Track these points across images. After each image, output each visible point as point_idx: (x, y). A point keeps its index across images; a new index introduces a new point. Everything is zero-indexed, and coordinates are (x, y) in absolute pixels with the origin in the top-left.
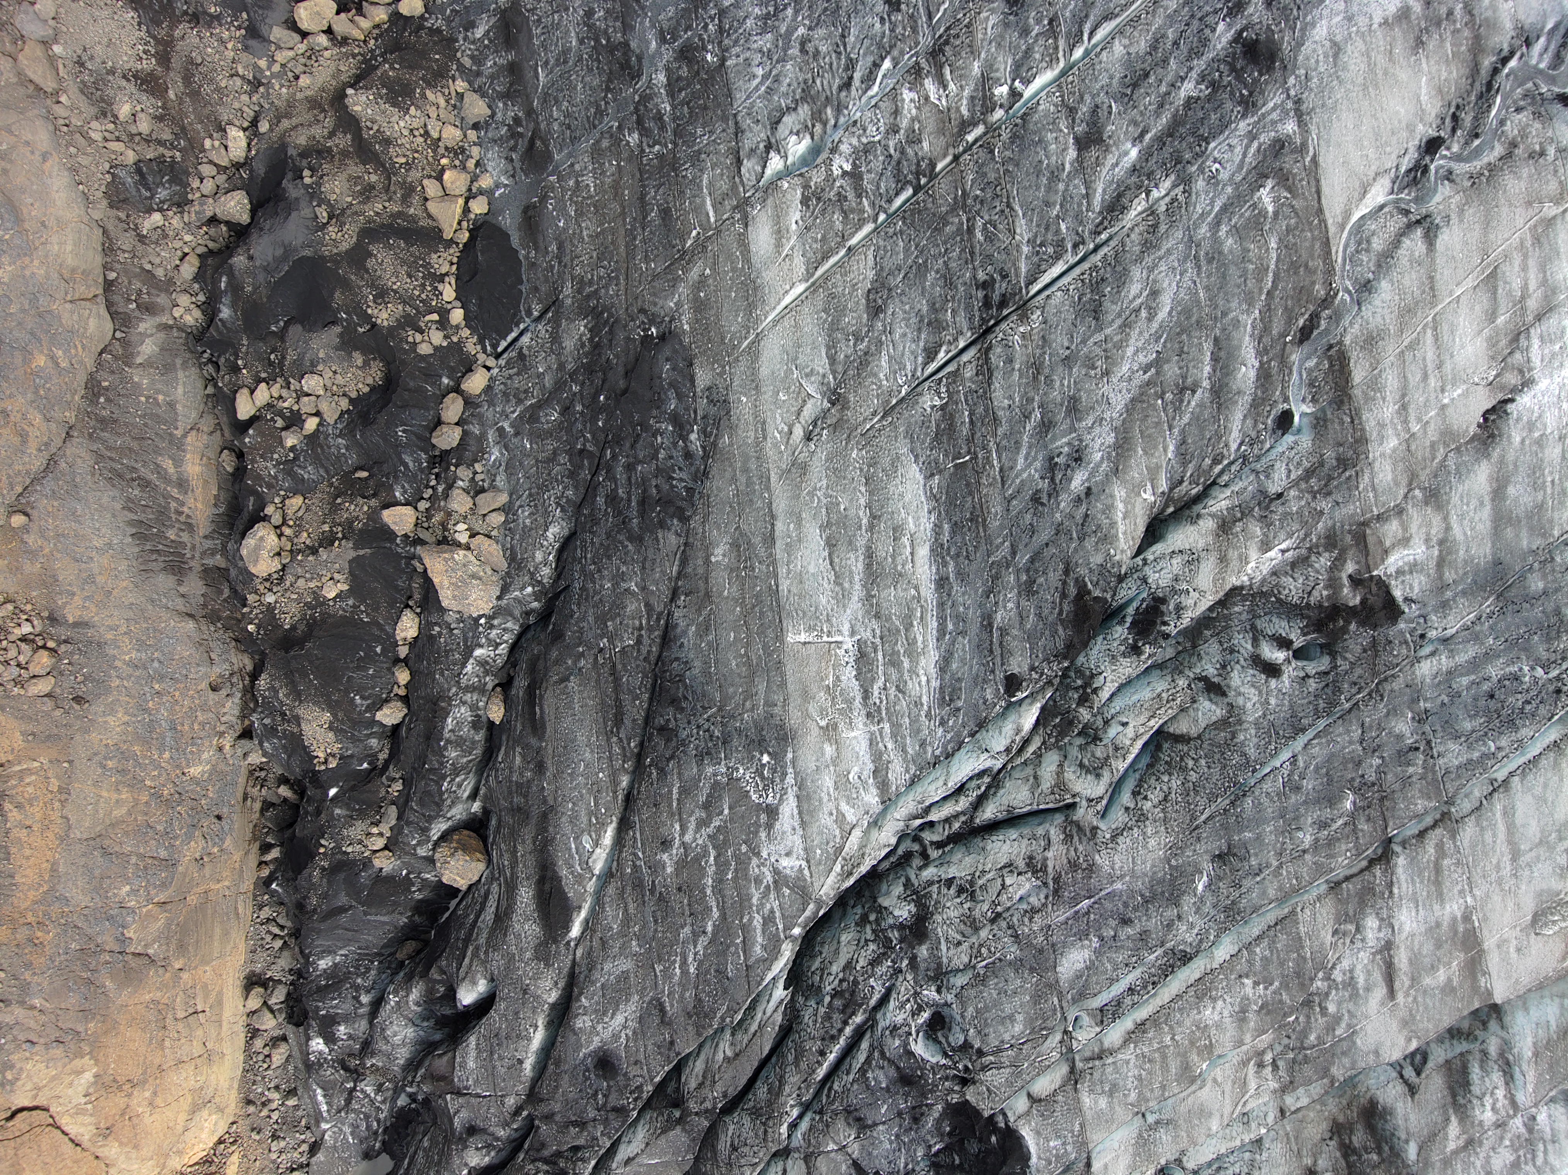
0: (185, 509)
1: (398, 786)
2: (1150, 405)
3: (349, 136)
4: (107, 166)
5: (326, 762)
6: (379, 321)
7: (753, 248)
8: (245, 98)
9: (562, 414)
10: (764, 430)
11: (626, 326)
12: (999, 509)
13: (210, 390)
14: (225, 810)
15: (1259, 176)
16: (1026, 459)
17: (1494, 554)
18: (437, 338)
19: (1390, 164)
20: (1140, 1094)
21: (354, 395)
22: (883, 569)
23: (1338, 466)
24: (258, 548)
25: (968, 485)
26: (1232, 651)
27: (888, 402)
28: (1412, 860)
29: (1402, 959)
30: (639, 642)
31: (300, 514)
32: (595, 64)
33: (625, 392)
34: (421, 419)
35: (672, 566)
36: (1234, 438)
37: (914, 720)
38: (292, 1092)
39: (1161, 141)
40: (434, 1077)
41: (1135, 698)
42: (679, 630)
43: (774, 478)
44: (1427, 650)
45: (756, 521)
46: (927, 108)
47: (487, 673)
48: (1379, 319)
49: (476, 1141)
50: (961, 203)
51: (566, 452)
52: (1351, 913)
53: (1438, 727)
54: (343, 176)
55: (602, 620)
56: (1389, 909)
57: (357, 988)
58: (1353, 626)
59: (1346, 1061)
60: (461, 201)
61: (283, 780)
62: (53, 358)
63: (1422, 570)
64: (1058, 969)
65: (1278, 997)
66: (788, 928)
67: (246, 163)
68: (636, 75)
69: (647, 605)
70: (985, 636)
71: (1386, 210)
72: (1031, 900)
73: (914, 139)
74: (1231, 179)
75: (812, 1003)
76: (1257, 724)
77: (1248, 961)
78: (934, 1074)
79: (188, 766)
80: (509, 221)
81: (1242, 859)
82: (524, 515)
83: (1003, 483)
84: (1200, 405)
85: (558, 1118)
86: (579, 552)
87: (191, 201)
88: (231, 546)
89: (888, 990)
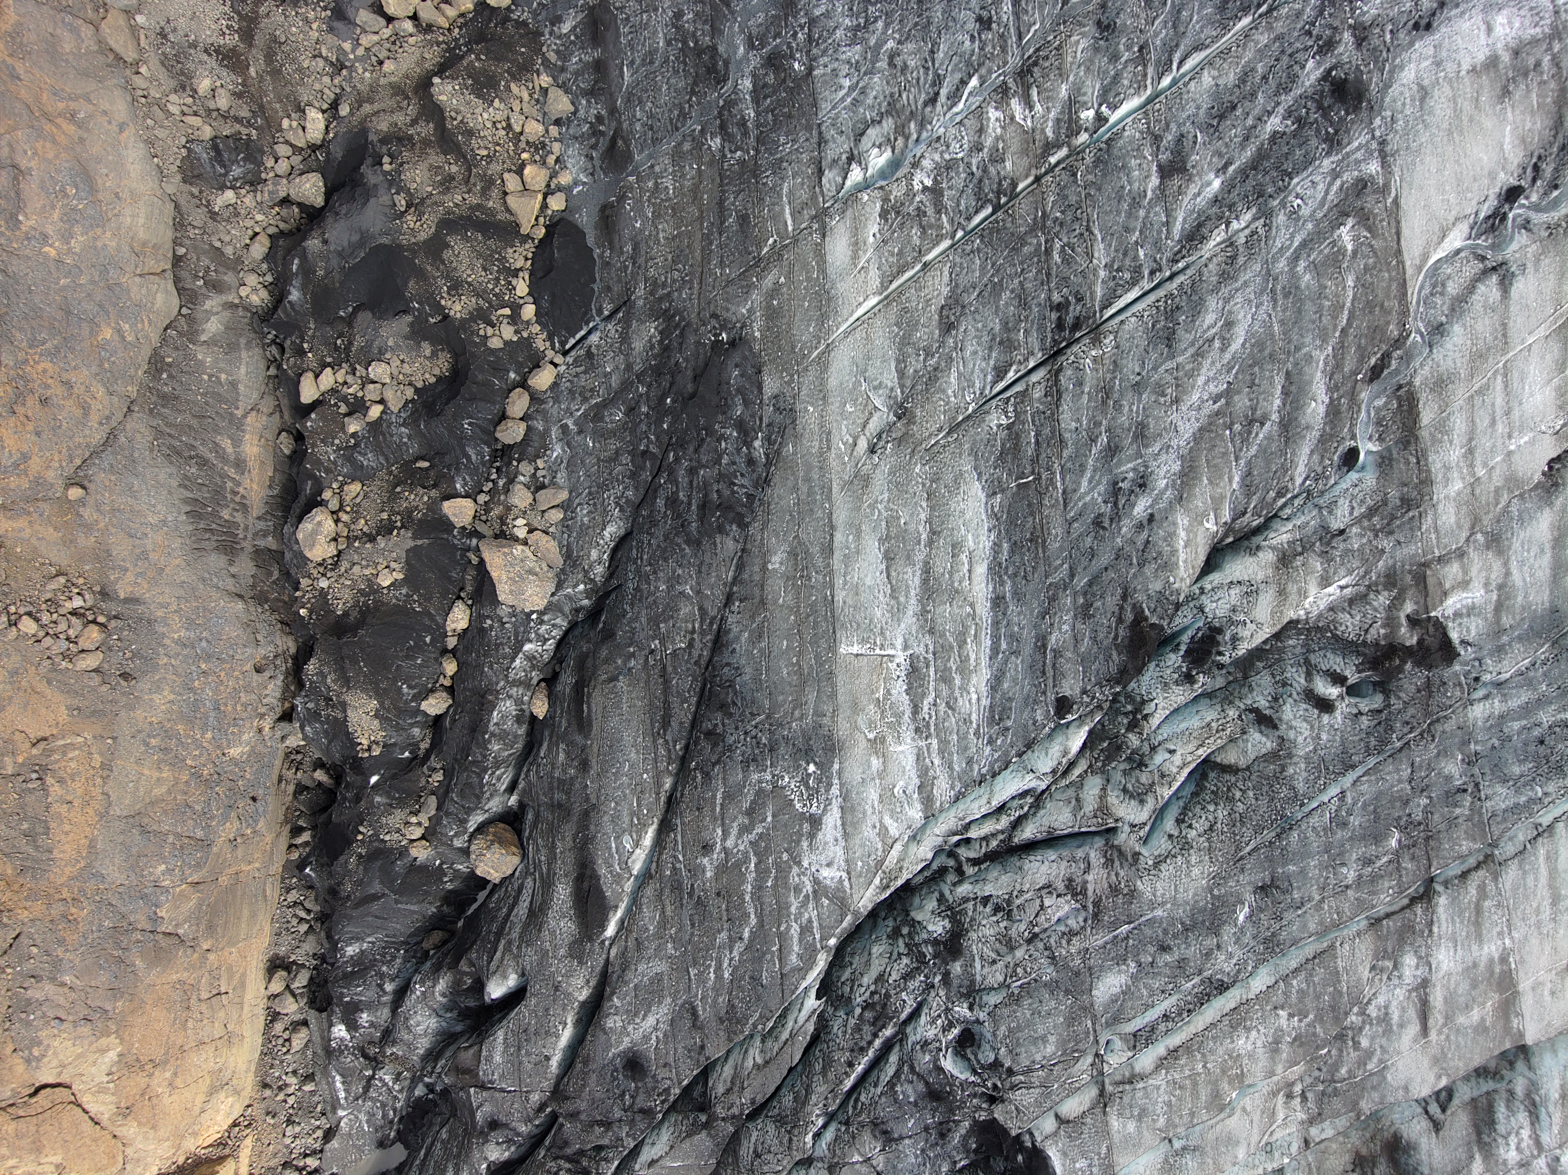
0: (241, 490)
1: (438, 777)
2: (1218, 435)
3: (431, 125)
4: (183, 140)
5: (369, 749)
6: (452, 313)
7: (829, 258)
8: (326, 80)
9: (626, 414)
10: (828, 441)
11: (696, 330)
12: (1060, 531)
13: (273, 371)
14: (261, 792)
15: (1340, 213)
16: (1090, 482)
17: (1551, 602)
18: (508, 332)
19: (1470, 210)
20: (1169, 1120)
21: (420, 385)
22: (940, 584)
23: (1402, 506)
24: (317, 531)
25: (1030, 505)
26: (1284, 684)
27: (955, 418)
28: (1454, 900)
29: (1437, 998)
30: (691, 645)
31: (358, 500)
32: (682, 66)
33: (693, 396)
34: (487, 413)
35: (727, 572)
36: (1300, 473)
37: (962, 738)
38: (309, 1078)
39: (1244, 173)
40: (459, 1070)
41: (1183, 726)
42: (731, 636)
43: (835, 488)
44: (1480, 693)
45: (815, 531)
46: (1013, 128)
47: (533, 667)
48: (1450, 363)
49: (498, 1136)
50: (1040, 224)
51: (629, 453)
52: (1390, 950)
53: (1487, 770)
54: (423, 166)
55: (654, 621)
56: (1428, 947)
57: (382, 976)
58: (1408, 666)
59: (1375, 1095)
60: (540, 197)
61: (319, 764)
62: (119, 332)
63: (1480, 613)
64: (1094, 992)
65: (1311, 1030)
66: (824, 938)
67: (323, 145)
68: (722, 80)
69: (701, 609)
70: (1038, 657)
71: (1463, 254)
72: (1069, 922)
73: (997, 158)
74: (1312, 215)
75: (842, 1013)
76: (1307, 758)
77: (1284, 993)
78: (963, 1090)
79: (229, 747)
80: (585, 219)
81: (1285, 892)
82: (583, 514)
83: (1065, 505)
84: (1269, 438)
85: (583, 1117)
86: (634, 551)
87: (265, 181)
88: (287, 529)
89: (919, 1005)
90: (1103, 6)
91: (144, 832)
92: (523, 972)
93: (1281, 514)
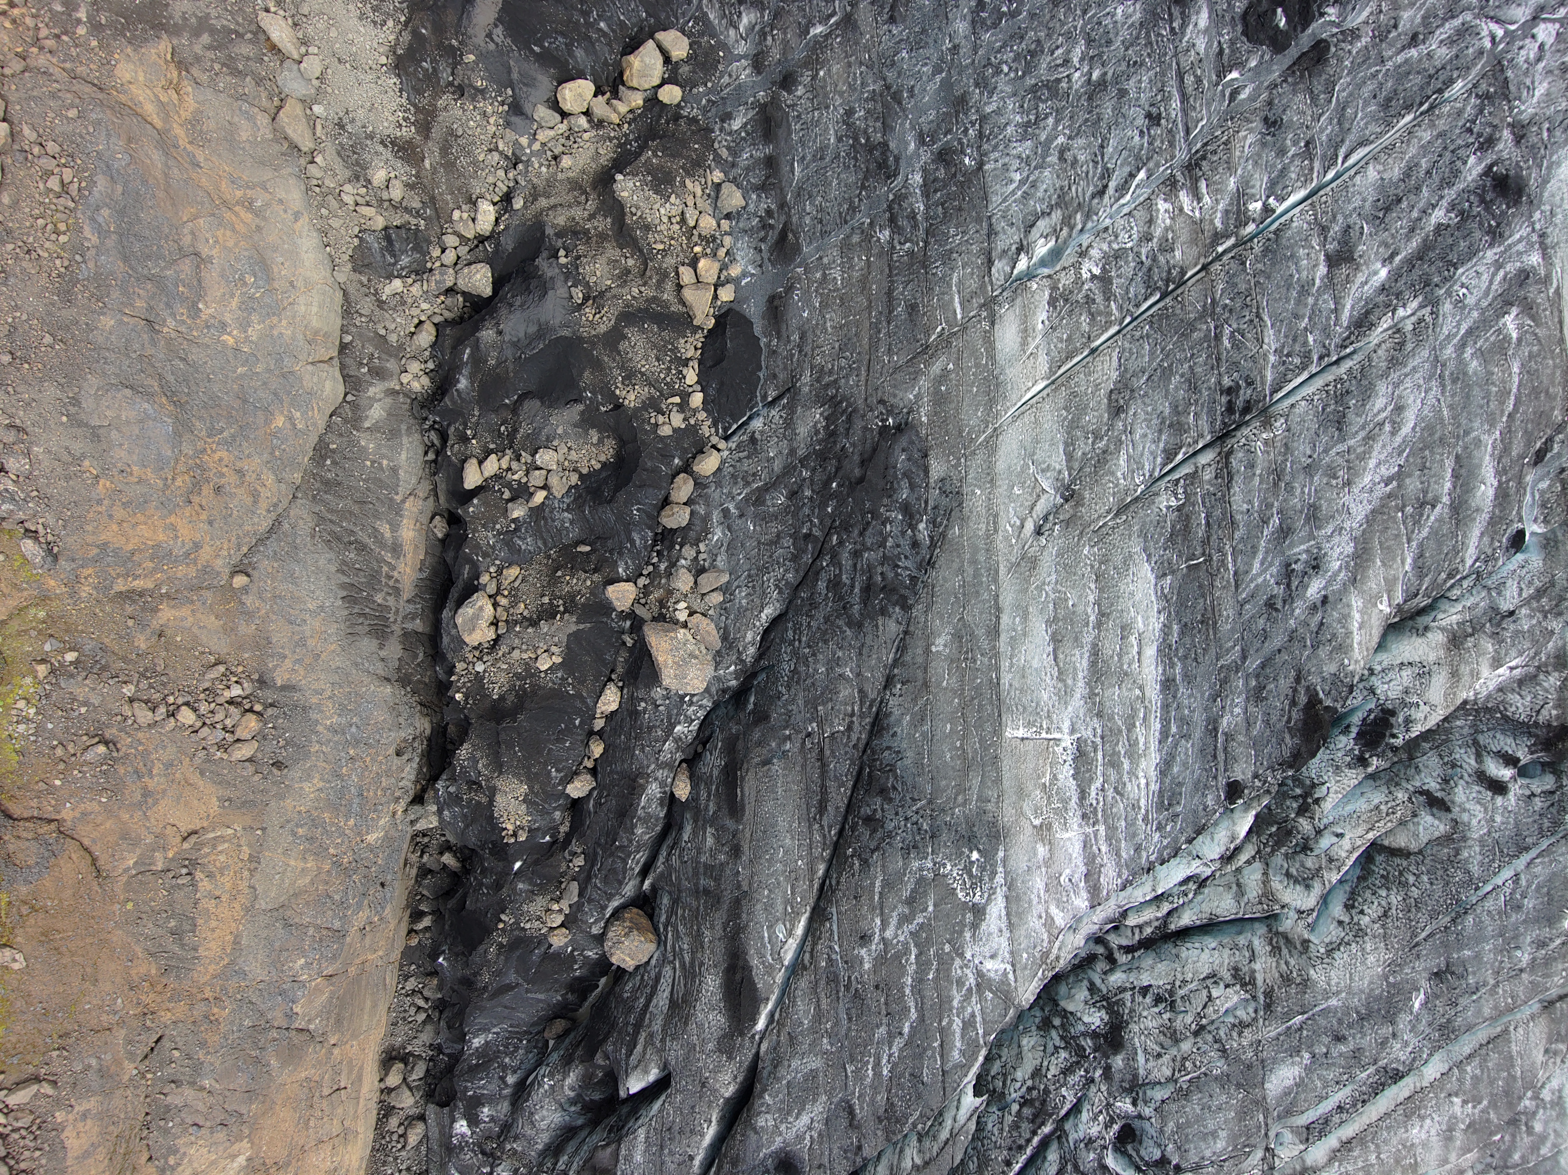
0: (395, 573)
1: (580, 861)
2: (1390, 517)
3: (609, 220)
4: (356, 230)
5: (515, 835)
6: (626, 402)
7: (998, 345)
8: (501, 173)
9: (789, 498)
10: (995, 523)
11: (864, 416)
12: (1231, 612)
13: (431, 457)
14: (389, 877)
15: (1504, 304)
16: (1262, 564)
18: (677, 420)
21: (585, 471)
22: (1109, 667)
24: (476, 617)
25: (1200, 586)
26: (1454, 766)
27: (1123, 500)
30: (849, 728)
31: (516, 584)
32: (852, 162)
33: (861, 480)
34: (654, 498)
35: (888, 654)
36: (1470, 554)
37: (1131, 823)
39: (1410, 263)
40: (596, 1170)
41: (1351, 808)
42: (892, 719)
43: (1002, 570)
45: (981, 613)
46: (1182, 219)
47: (679, 749)
50: (1210, 311)
51: (791, 536)
52: (1563, 1033)
54: (601, 260)
55: (812, 704)
57: (504, 1068)
60: (712, 289)
61: (446, 847)
62: (291, 419)
64: (1267, 1086)
65: (1485, 1115)
66: (986, 1033)
67: (493, 236)
68: (892, 175)
69: (861, 691)
70: (1209, 740)
72: (1239, 1013)
73: (1167, 247)
74: (1477, 304)
75: (997, 1109)
76: (1481, 841)
77: (1458, 1080)
79: (367, 833)
80: (754, 310)
81: (1461, 977)
82: (741, 596)
83: (1237, 586)
84: (1439, 520)
86: (790, 634)
87: (431, 270)
88: (446, 614)
89: (1079, 1100)
90: (1270, 103)
91: (287, 925)
92: (665, 1066)
93: (1449, 594)
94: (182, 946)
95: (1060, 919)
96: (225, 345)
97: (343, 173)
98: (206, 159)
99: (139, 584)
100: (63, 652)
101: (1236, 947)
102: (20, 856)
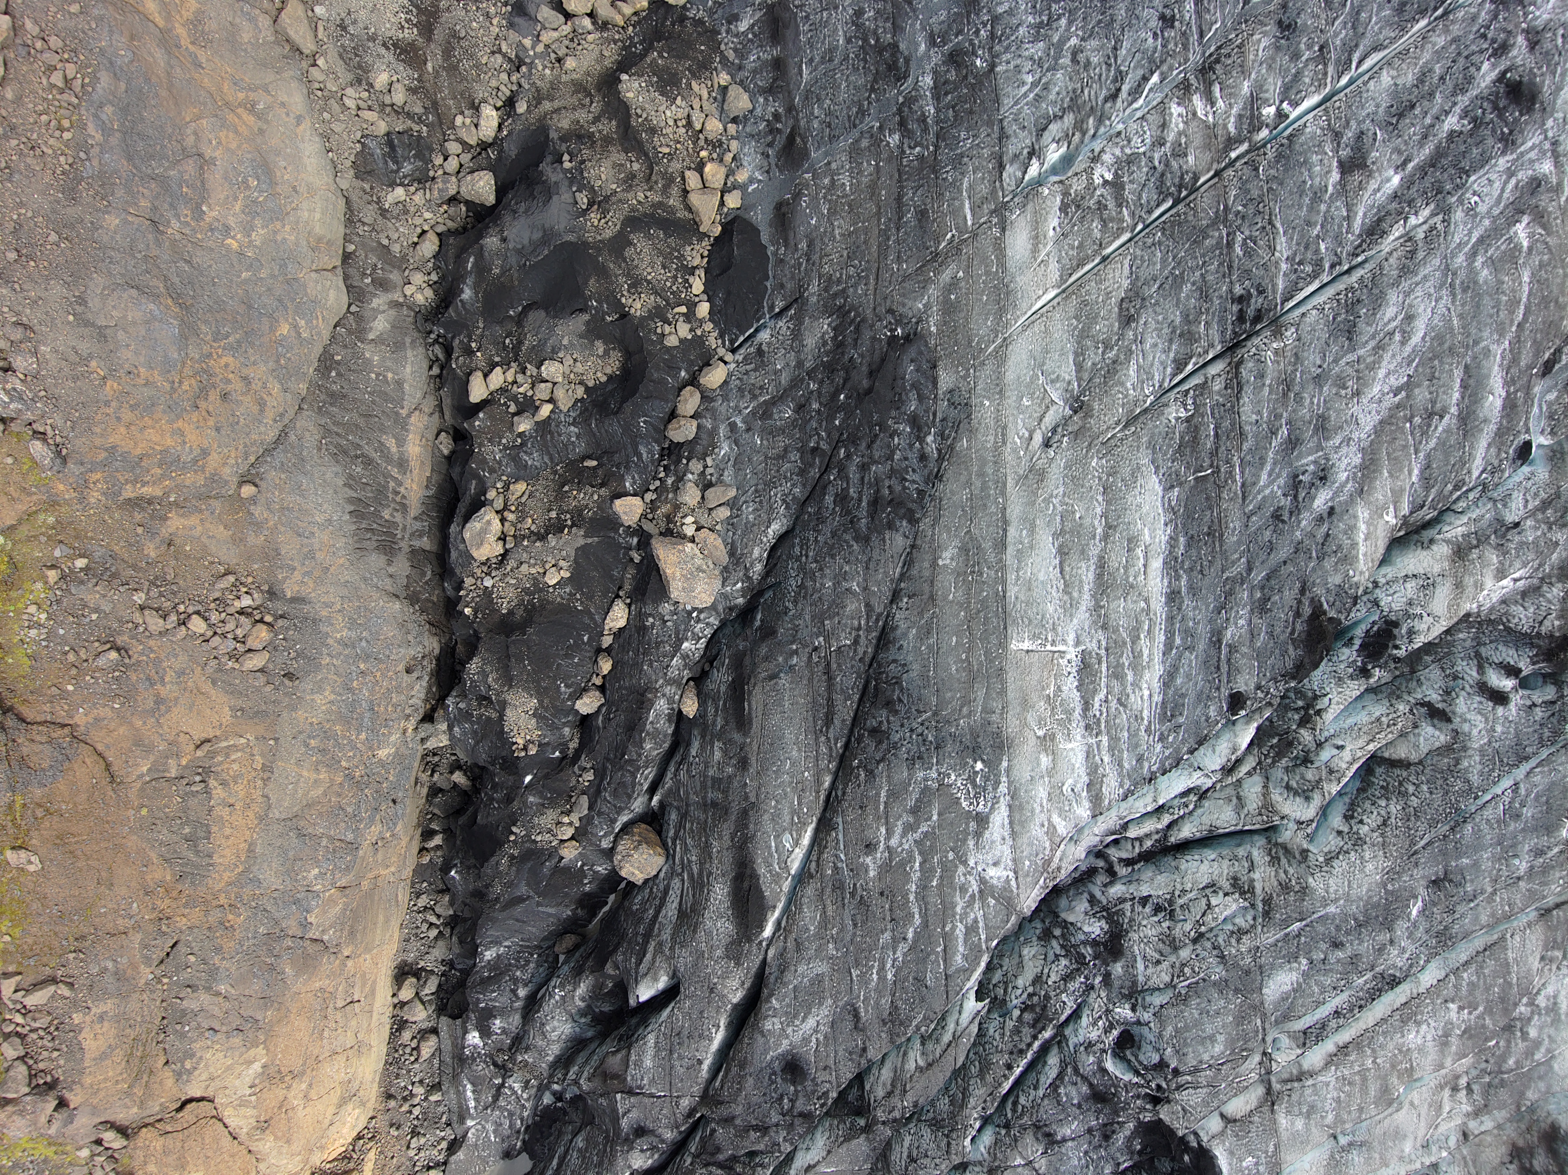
0: (402, 490)
1: (589, 776)
2: (1398, 428)
3: (614, 123)
4: (359, 135)
5: (525, 749)
6: (632, 311)
7: (1009, 253)
8: (504, 76)
9: (796, 411)
10: (1003, 435)
11: (872, 326)
12: (1238, 524)
13: (436, 371)
14: (400, 794)
15: (1515, 211)
16: (1270, 475)
18: (684, 331)
20: (1337, 1116)
21: (591, 384)
22: (1115, 579)
24: (484, 531)
25: (1208, 499)
26: (1455, 678)
27: (1132, 411)
30: (856, 642)
31: (523, 500)
32: (862, 64)
33: (869, 391)
34: (660, 411)
35: (895, 568)
36: (1477, 466)
37: (1133, 735)
38: (436, 1087)
39: (1423, 171)
40: (605, 1075)
41: (1350, 721)
42: (899, 632)
43: (1010, 483)
45: (988, 526)
46: (1195, 123)
47: (686, 666)
49: (643, 1143)
50: (1222, 218)
51: (798, 450)
52: (1559, 940)
54: (606, 164)
55: (819, 619)
57: (516, 981)
59: (1542, 1086)
60: (718, 195)
61: (458, 766)
62: (296, 328)
64: (1264, 991)
65: (1481, 1022)
66: (988, 939)
67: (496, 142)
68: (902, 77)
69: (867, 605)
70: (1213, 652)
72: (1238, 921)
73: (1179, 152)
74: (1488, 212)
75: (996, 1015)
76: (1482, 751)
77: (1454, 986)
78: (1127, 1092)
79: (378, 748)
80: (761, 217)
81: (1458, 885)
82: (748, 511)
83: (1244, 498)
84: (1447, 431)
85: (738, 1122)
86: (797, 550)
87: (434, 178)
88: (454, 528)
89: (1079, 1006)
90: (1284, 6)
91: (301, 835)
92: (674, 975)
93: (1454, 507)
94: (197, 852)
95: (1062, 828)
96: (228, 248)
97: (346, 76)
98: (208, 60)
99: (147, 491)
100: (72, 558)
101: (1236, 858)
102: (34, 758)
